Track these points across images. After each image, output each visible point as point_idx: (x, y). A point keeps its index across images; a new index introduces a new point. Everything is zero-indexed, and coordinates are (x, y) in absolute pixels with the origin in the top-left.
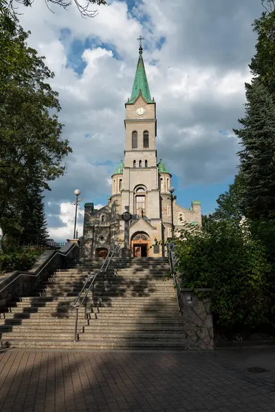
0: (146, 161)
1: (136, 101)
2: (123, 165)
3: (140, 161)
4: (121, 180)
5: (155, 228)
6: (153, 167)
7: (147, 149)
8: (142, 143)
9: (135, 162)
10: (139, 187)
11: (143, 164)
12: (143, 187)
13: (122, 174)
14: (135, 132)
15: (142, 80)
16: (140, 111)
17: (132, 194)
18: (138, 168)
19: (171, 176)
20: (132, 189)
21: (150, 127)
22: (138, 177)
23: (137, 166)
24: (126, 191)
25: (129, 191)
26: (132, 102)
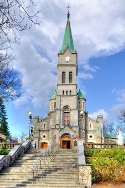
0: (70, 91)
1: (65, 52)
2: (57, 93)
3: (67, 92)
6: (74, 95)
7: (70, 83)
8: (68, 80)
9: (63, 91)
10: (66, 107)
11: (69, 93)
12: (68, 107)
13: (55, 99)
14: (64, 72)
15: (69, 37)
16: (68, 59)
17: (62, 112)
18: (65, 96)
19: (85, 100)
20: (62, 109)
21: (73, 69)
22: (65, 101)
23: (65, 94)
24: (58, 110)
25: (60, 110)
26: (62, 53)
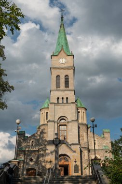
0: (67, 98)
1: (59, 54)
2: (50, 101)
3: (63, 98)
4: (47, 113)
5: (75, 152)
6: (72, 103)
7: (68, 89)
8: (64, 85)
9: (58, 98)
10: (62, 118)
11: (65, 101)
12: (65, 118)
13: (48, 108)
14: (58, 76)
15: (64, 39)
16: (63, 61)
17: (56, 125)
18: (60, 103)
19: (86, 110)
20: (56, 120)
21: (70, 73)
22: (61, 111)
23: (60, 101)
24: (51, 121)
25: (54, 121)
26: (56, 54)
